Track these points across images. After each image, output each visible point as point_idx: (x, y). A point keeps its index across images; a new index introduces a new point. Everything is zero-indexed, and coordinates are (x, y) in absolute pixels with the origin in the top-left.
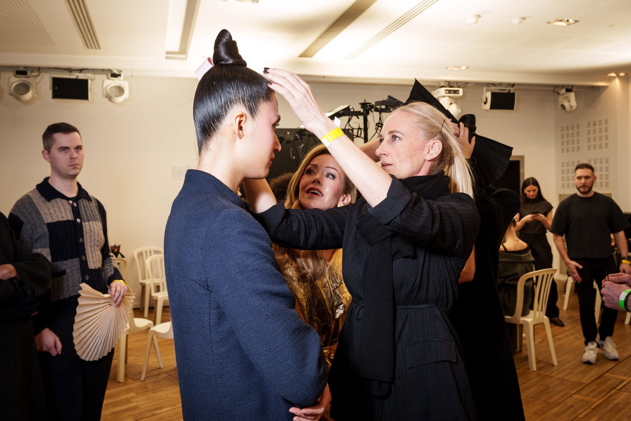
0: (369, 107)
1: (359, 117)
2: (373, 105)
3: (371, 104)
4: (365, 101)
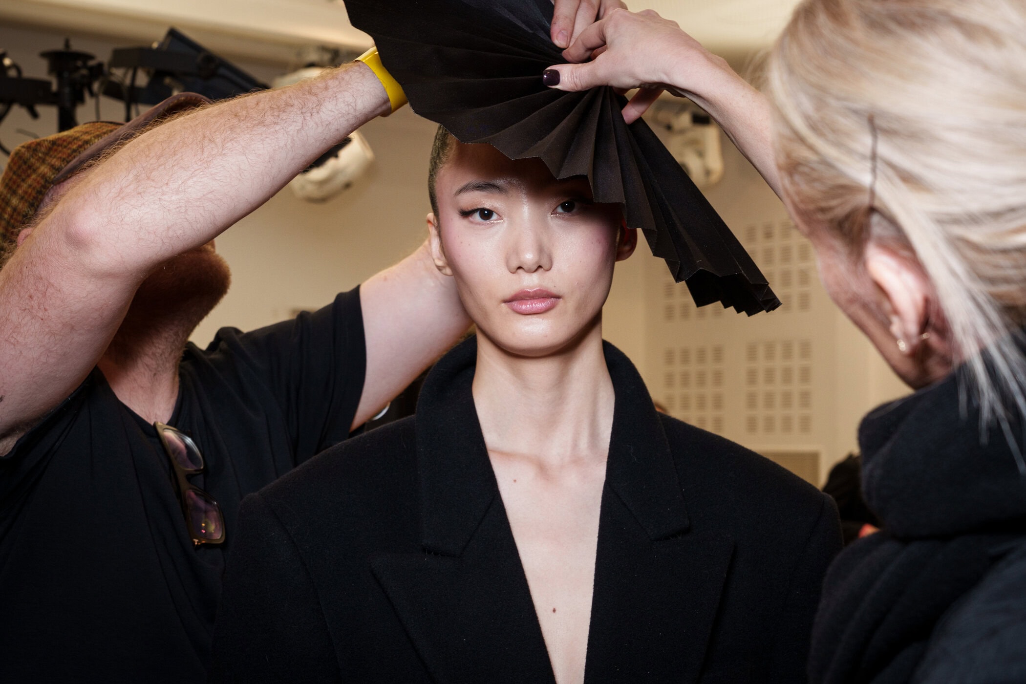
0: (84, 72)
1: (40, 109)
2: (100, 66)
3: (92, 63)
4: (67, 44)
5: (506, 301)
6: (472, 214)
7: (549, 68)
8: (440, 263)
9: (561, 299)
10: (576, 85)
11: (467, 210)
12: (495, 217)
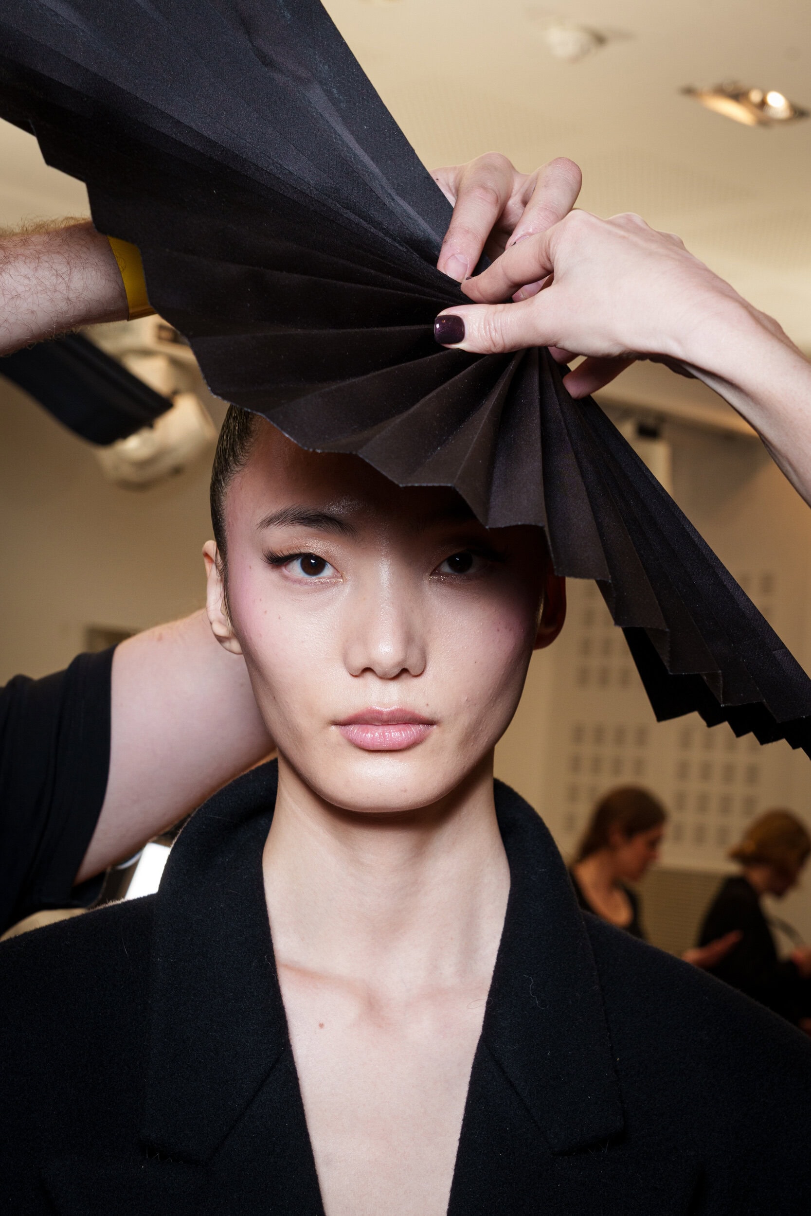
5: (336, 723)
6: (288, 564)
7: (443, 313)
8: (222, 631)
9: (435, 727)
10: (494, 344)
11: (280, 555)
12: (328, 572)
